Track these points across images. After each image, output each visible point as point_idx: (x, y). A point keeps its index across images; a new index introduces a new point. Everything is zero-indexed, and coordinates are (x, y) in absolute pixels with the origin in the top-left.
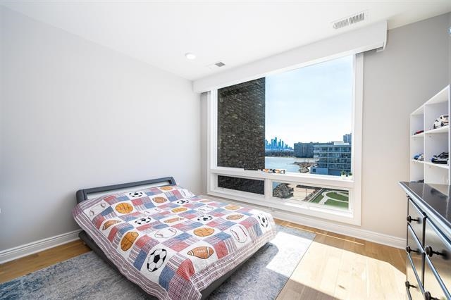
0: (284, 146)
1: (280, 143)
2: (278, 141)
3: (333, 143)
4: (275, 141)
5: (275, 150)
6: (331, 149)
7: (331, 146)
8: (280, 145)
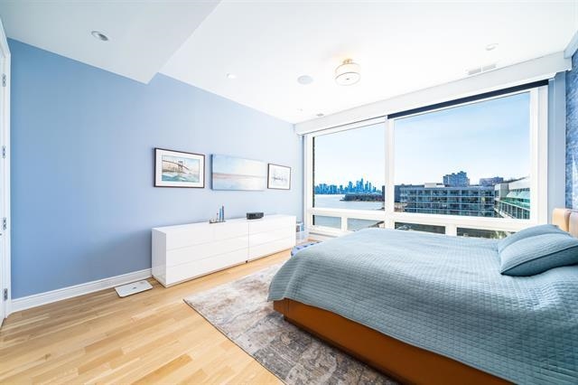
0: (372, 189)
1: (366, 185)
2: (364, 183)
3: (423, 186)
4: (361, 183)
5: (361, 193)
6: (421, 192)
7: (421, 189)
8: (366, 188)
